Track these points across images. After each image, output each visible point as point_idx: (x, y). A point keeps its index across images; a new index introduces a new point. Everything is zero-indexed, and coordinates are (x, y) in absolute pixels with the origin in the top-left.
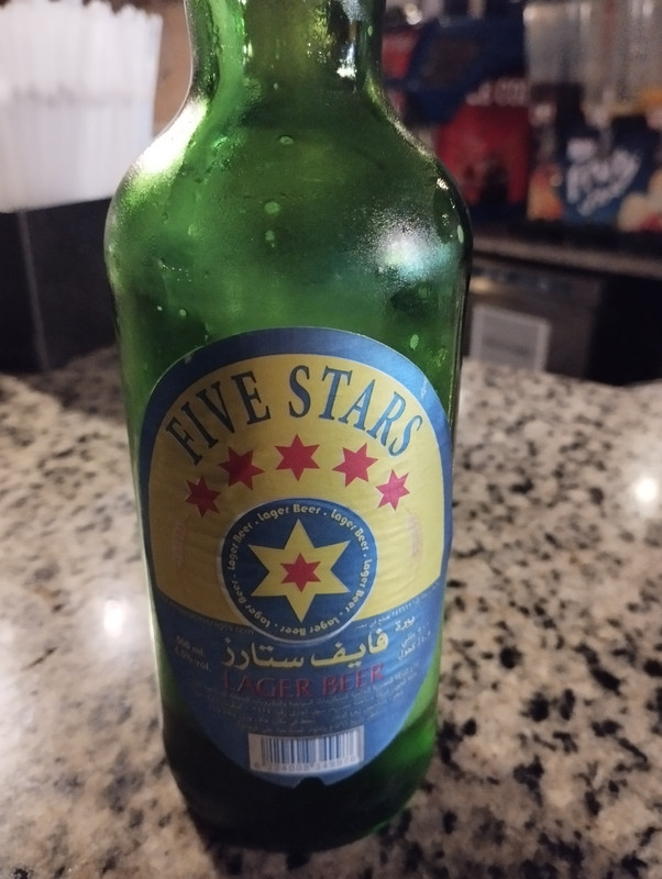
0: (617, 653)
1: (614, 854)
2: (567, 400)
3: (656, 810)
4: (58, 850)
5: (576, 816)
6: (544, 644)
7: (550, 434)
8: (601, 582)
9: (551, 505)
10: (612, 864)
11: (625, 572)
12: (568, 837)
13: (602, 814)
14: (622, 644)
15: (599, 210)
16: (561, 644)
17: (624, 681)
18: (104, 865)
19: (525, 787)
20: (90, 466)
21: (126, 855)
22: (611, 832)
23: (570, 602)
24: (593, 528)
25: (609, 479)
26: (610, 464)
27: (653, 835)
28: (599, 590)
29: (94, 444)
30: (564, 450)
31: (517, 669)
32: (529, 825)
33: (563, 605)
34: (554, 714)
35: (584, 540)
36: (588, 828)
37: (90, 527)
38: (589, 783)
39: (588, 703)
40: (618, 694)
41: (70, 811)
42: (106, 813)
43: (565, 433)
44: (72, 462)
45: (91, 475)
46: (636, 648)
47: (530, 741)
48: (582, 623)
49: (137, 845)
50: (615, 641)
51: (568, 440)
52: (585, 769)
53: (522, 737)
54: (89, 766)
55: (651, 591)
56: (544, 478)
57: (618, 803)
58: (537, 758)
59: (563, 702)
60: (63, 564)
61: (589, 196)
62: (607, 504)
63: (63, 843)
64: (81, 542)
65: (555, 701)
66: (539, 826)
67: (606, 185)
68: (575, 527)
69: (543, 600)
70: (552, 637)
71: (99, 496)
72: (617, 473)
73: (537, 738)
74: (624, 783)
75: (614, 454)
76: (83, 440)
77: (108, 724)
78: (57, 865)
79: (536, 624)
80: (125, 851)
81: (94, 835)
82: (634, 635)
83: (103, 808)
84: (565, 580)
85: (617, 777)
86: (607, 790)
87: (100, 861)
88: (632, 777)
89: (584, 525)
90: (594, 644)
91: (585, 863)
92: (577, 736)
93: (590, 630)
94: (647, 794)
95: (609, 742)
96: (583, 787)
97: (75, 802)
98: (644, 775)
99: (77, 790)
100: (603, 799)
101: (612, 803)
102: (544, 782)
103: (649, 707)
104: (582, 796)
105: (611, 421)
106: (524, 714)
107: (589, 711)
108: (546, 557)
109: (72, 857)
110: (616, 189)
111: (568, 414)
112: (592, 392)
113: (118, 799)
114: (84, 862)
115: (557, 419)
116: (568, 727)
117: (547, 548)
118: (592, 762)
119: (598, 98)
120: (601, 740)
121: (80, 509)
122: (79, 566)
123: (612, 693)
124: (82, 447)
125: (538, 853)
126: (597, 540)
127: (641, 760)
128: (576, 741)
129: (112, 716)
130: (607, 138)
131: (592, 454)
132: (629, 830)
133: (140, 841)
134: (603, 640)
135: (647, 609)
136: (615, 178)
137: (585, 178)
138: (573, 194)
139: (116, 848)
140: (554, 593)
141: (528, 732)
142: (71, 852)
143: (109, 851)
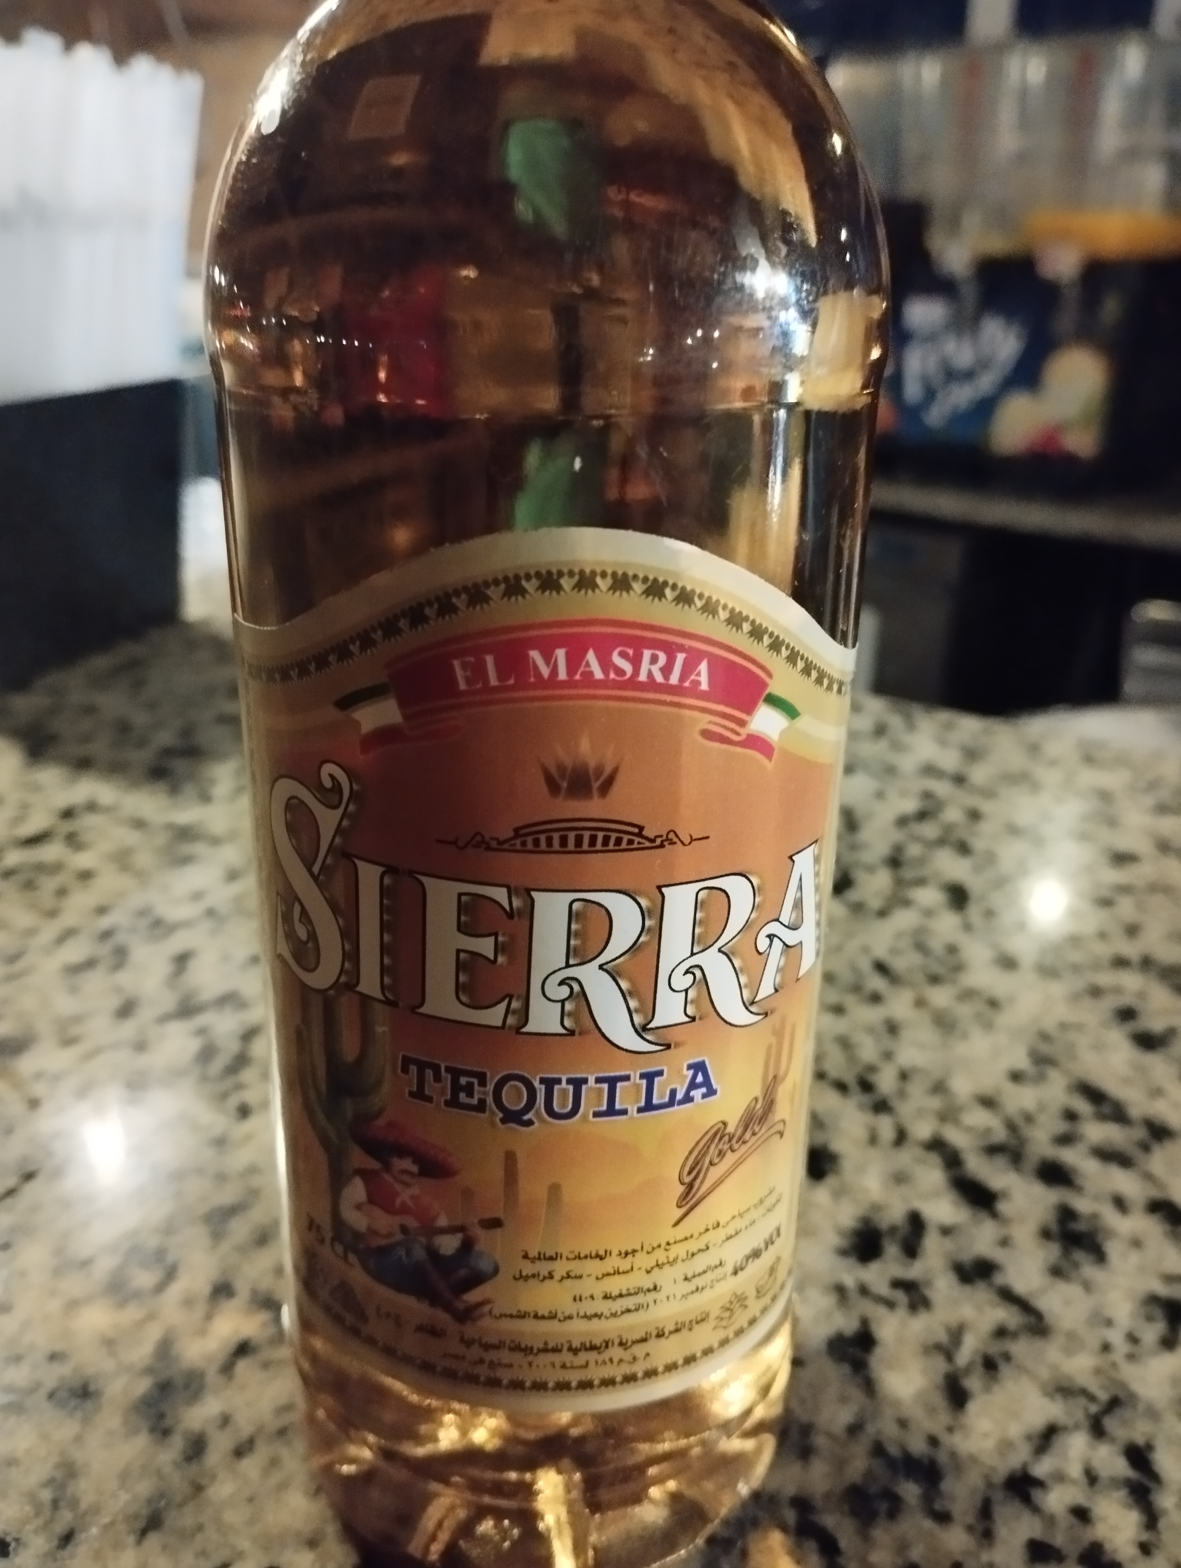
0: (993, 1150)
1: (994, 1469)
2: (908, 739)
3: (1059, 1398)
4: (62, 1504)
5: (931, 1410)
6: (873, 1139)
7: (880, 795)
8: (965, 1036)
9: (882, 913)
10: (990, 1485)
11: (1006, 1019)
12: (918, 1446)
13: (973, 1407)
14: (1000, 1135)
15: (959, 418)
16: (901, 1137)
17: (1004, 1194)
18: (141, 1524)
19: (846, 1369)
20: (83, 860)
21: (181, 1505)
22: (986, 1435)
23: (915, 1070)
24: (952, 949)
25: (977, 869)
26: (979, 844)
27: (1054, 1437)
28: (961, 1049)
29: (88, 822)
30: (902, 822)
31: (831, 1181)
32: (854, 1429)
33: (904, 1076)
34: (892, 1250)
35: (937, 969)
36: (950, 1430)
37: (90, 964)
38: (949, 1356)
39: (946, 1231)
40: (994, 1215)
41: (78, 1439)
42: (142, 1441)
43: (904, 794)
44: (50, 852)
45: (86, 876)
46: (1022, 1142)
47: (853, 1295)
48: (935, 1103)
49: (198, 1489)
50: (988, 1131)
51: (910, 806)
52: (943, 1337)
53: (840, 1290)
54: (108, 1365)
55: (1045, 1049)
56: (871, 869)
57: (996, 1388)
58: (865, 1323)
59: (905, 1229)
60: (44, 1028)
61: (939, 396)
62: (974, 911)
63: (70, 1490)
64: (74, 990)
65: (893, 1230)
66: (871, 1429)
67: (969, 375)
68: (921, 947)
69: (872, 1069)
70: (886, 1126)
71: (102, 910)
72: (990, 858)
73: (864, 1290)
74: (1007, 1357)
75: (985, 827)
76: (68, 814)
77: (137, 1295)
78: (60, 1528)
79: (861, 1107)
80: (179, 1499)
81: (124, 1477)
82: (1020, 1121)
83: (135, 1432)
84: (906, 1035)
85: (995, 1349)
86: (979, 1369)
87: (136, 1517)
88: (1020, 1348)
89: (936, 944)
90: (955, 1137)
91: (946, 1485)
92: (929, 1283)
93: (949, 1115)
94: (1044, 1373)
95: (981, 1293)
96: (940, 1365)
97: (86, 1421)
98: (1038, 1344)
99: (89, 1405)
100: (973, 1383)
101: (987, 1389)
102: (877, 1361)
103: (1046, 1234)
104: (939, 1379)
105: (979, 774)
106: (843, 1253)
107: (948, 1244)
108: (876, 998)
109: (85, 1514)
110: (986, 383)
111: (908, 763)
112: (949, 727)
113: (162, 1416)
114: (107, 1520)
115: (890, 771)
116: (914, 1271)
117: (877, 983)
118: (955, 1325)
119: (954, 225)
120: (968, 1289)
121: (68, 934)
122: (74, 1031)
123: (983, 1215)
124: (67, 827)
125: (869, 1474)
126: (958, 968)
127: (1032, 1320)
128: (928, 1293)
129: (145, 1279)
130: (970, 294)
131: (949, 828)
132: (1015, 1430)
133: (204, 1482)
134: (969, 1130)
135: (1040, 1078)
136: (983, 364)
137: (932, 365)
138: (912, 391)
139: (162, 1495)
140: (888, 1056)
141: (849, 1282)
142: (83, 1506)
143: (149, 1501)
